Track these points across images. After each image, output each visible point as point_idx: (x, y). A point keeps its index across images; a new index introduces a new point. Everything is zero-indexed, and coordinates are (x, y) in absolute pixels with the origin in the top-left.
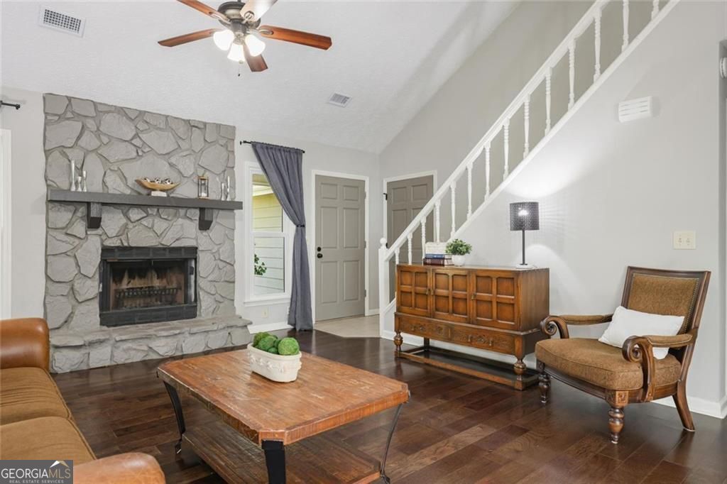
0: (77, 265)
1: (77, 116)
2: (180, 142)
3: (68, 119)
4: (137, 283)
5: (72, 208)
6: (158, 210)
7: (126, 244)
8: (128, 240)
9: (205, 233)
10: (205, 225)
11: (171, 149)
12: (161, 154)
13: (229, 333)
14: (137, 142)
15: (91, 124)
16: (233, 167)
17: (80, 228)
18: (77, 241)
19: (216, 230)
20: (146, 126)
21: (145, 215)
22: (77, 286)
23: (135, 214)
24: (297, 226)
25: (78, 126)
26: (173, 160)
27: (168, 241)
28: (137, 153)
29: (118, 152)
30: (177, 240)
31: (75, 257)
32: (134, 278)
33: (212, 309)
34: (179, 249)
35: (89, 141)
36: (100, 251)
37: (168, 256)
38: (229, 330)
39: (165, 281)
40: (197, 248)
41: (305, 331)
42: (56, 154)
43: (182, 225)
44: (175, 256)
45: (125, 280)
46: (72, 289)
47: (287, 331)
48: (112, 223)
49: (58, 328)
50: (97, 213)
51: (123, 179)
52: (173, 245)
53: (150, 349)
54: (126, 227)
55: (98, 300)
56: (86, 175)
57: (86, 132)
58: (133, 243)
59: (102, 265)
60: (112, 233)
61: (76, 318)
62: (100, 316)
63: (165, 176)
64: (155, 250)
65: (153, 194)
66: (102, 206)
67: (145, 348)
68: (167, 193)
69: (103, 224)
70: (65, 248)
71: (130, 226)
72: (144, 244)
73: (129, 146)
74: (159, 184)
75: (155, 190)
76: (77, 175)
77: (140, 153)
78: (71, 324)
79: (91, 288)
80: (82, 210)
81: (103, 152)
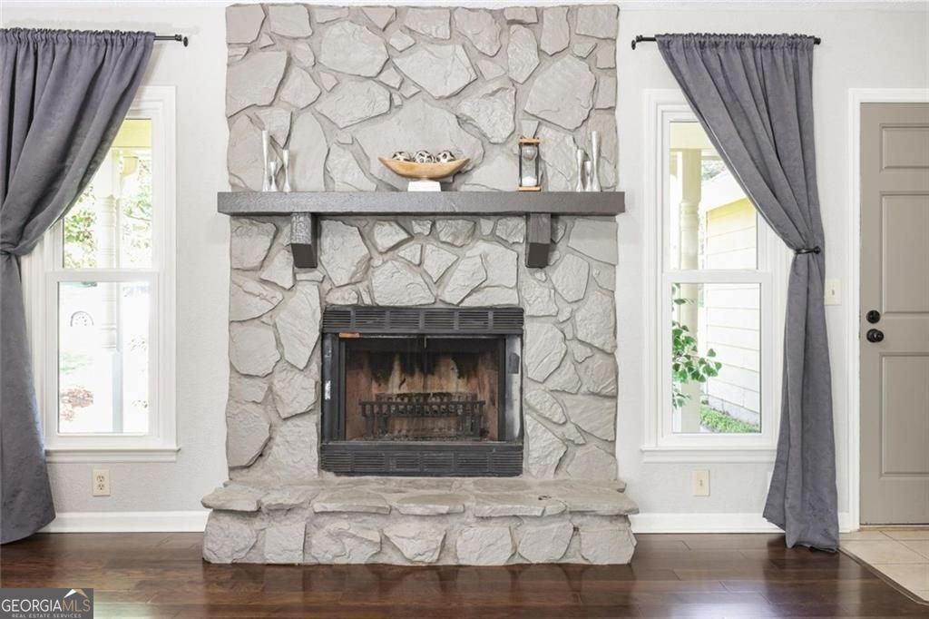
0: (279, 344)
1: (279, 39)
2: (484, 65)
3: (264, 48)
4: (416, 385)
5: (269, 227)
6: (433, 225)
7: (367, 301)
8: (370, 292)
9: (540, 275)
10: (539, 257)
11: (463, 83)
12: (440, 98)
13: (576, 529)
14: (391, 78)
15: (303, 54)
16: (612, 109)
17: (282, 269)
18: (279, 296)
19: (567, 269)
20: (409, 40)
21: (404, 236)
22: (277, 386)
23: (387, 235)
24: (798, 251)
25: (278, 60)
26: (466, 108)
27: (453, 294)
28: (391, 100)
29: (352, 104)
30: (474, 291)
31: (275, 326)
32: (412, 375)
33: (554, 459)
34: (479, 313)
35: (300, 88)
36: (319, 316)
37: (457, 328)
38: (577, 521)
39: (474, 382)
40: (522, 311)
41: (813, 549)
42: (243, 121)
43: (484, 257)
44: (474, 328)
45: (396, 378)
46: (270, 389)
47: (765, 540)
48: (340, 251)
49: (248, 467)
50: (303, 235)
51: (362, 160)
52: (467, 303)
53: (385, 540)
54: (367, 266)
55: (316, 417)
56: (292, 159)
57: (295, 71)
58: (383, 300)
59: (328, 343)
60: (341, 277)
61: (277, 450)
62: (322, 450)
63: (448, 146)
64: (431, 314)
65: (413, 186)
66: (317, 218)
67: (376, 537)
68: (446, 181)
69: (324, 258)
70: (257, 307)
71: (377, 261)
72: (404, 301)
73: (375, 87)
74: (422, 166)
75: (416, 178)
76: (270, 158)
77: (397, 101)
78: (269, 460)
79: (302, 390)
80: (286, 230)
81: (325, 107)
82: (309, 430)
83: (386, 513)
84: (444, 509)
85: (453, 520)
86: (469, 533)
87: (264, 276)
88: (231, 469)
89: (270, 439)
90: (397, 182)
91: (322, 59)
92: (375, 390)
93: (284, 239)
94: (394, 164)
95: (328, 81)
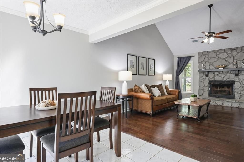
0: (204, 84)
1: (204, 55)
2: (229, 55)
3: (202, 56)
4: (221, 89)
5: (203, 73)
6: (222, 72)
7: (214, 80)
8: (214, 79)
9: (237, 77)
10: (237, 75)
11: (226, 57)
12: (223, 59)
14: (217, 57)
15: (207, 56)
17: (204, 77)
18: (204, 79)
19: (241, 76)
20: (219, 53)
21: (219, 73)
22: (204, 88)
23: (216, 73)
25: (204, 57)
26: (227, 59)
27: (225, 79)
28: (217, 59)
29: (212, 61)
31: (204, 82)
32: (221, 88)
33: (239, 97)
34: (229, 81)
36: (208, 81)
37: (226, 83)
39: (229, 89)
40: (235, 81)
42: (200, 63)
43: (229, 75)
44: (228, 83)
45: (219, 88)
46: (203, 88)
48: (211, 75)
49: (201, 96)
50: (207, 74)
51: (213, 66)
52: (227, 80)
53: (215, 103)
54: (214, 76)
55: (208, 91)
56: (205, 66)
57: (206, 58)
58: (216, 80)
59: (210, 84)
60: (211, 78)
61: (204, 94)
62: (209, 95)
63: (224, 64)
64: (222, 81)
65: (219, 68)
66: (208, 72)
67: (215, 102)
68: (224, 68)
69: (209, 76)
70: (202, 80)
71: (215, 76)
72: (219, 80)
73: (215, 58)
74: (221, 66)
75: (220, 67)
76: (203, 66)
77: (218, 59)
78: (203, 95)
79: (207, 89)
80: (205, 73)
81: (209, 61)
82: (208, 92)
83: (216, 100)
84: (222, 100)
85: (224, 102)
86: (225, 103)
87: (203, 77)
88: (199, 96)
89: (203, 93)
90: (218, 68)
91: (209, 56)
92: (216, 89)
93: (205, 74)
94: (217, 66)
95: (210, 58)
